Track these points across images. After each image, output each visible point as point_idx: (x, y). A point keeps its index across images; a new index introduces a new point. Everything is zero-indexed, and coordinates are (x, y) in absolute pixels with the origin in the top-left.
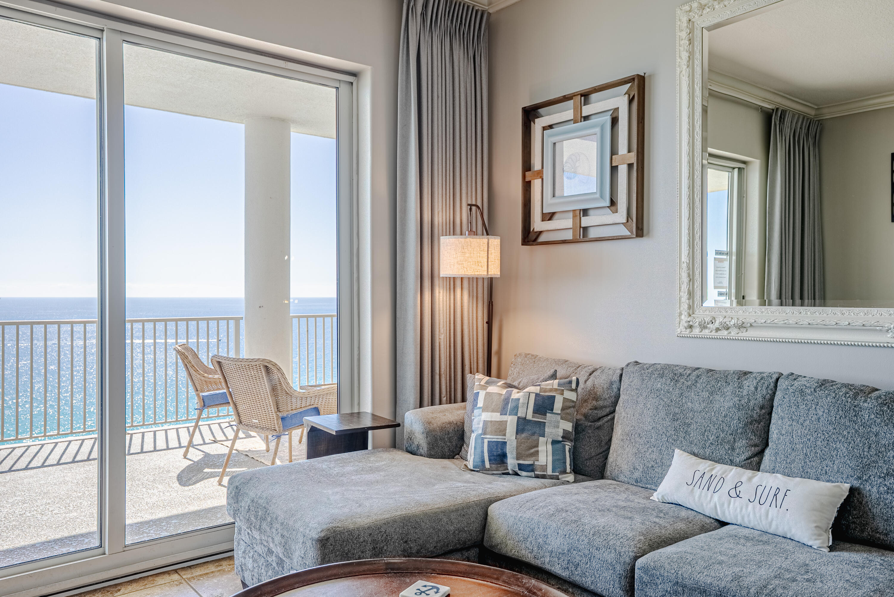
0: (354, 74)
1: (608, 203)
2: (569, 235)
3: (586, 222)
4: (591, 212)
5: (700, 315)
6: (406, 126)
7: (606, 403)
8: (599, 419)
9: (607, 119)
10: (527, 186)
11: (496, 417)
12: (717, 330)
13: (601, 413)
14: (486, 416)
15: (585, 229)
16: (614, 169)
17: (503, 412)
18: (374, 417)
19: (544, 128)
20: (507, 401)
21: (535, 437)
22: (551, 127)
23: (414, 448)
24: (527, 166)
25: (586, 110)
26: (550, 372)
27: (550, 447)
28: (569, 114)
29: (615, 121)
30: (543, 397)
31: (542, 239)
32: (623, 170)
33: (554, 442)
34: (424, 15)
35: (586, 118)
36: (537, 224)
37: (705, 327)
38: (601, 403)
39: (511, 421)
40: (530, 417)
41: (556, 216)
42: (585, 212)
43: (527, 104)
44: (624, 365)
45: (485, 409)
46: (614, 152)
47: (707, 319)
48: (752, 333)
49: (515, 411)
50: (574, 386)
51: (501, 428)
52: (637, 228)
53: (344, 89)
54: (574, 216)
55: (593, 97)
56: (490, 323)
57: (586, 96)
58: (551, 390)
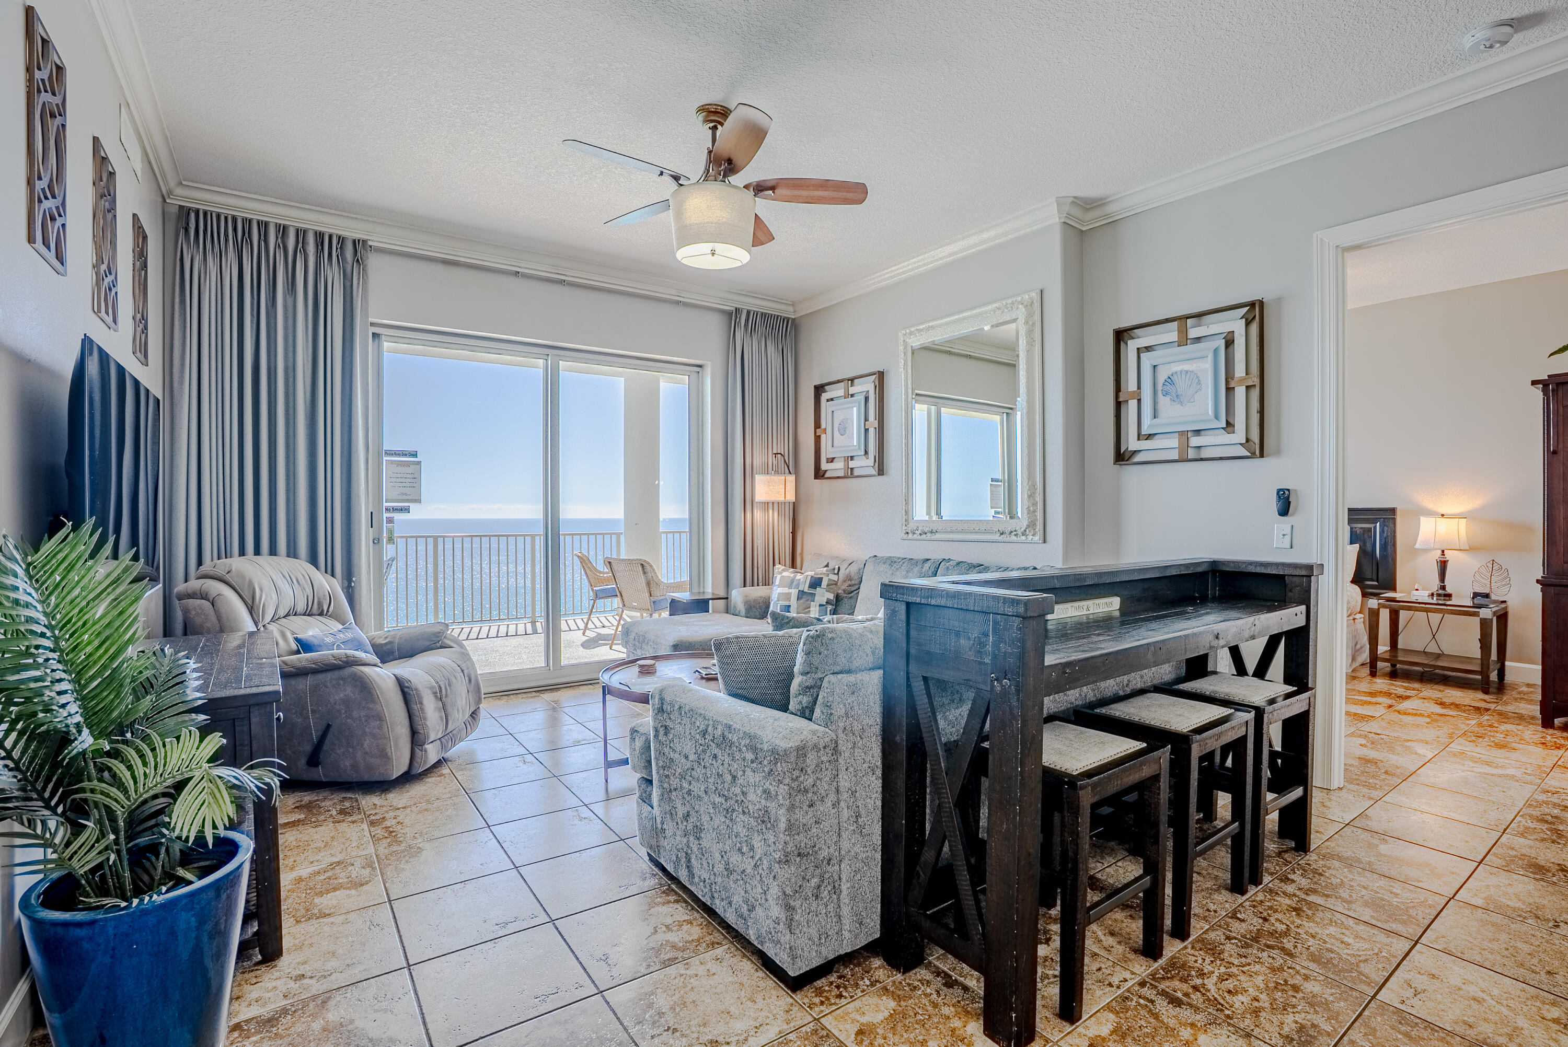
0: (700, 366)
1: (863, 453)
2: (841, 474)
3: (852, 464)
4: (855, 458)
5: (912, 526)
6: (734, 400)
7: (856, 582)
8: (852, 592)
9: (862, 398)
10: (818, 439)
11: (786, 590)
12: (920, 534)
13: (853, 588)
14: (780, 590)
15: (852, 469)
16: (866, 430)
17: (790, 587)
18: (713, 594)
19: (828, 400)
20: (792, 581)
21: (809, 602)
22: (832, 399)
23: (737, 612)
24: (817, 425)
25: (852, 390)
26: (826, 564)
27: (818, 608)
28: (841, 392)
29: (867, 399)
30: (816, 578)
31: (827, 475)
32: (872, 431)
33: (820, 605)
34: (746, 325)
35: (852, 396)
36: (824, 466)
37: (914, 533)
38: (853, 582)
39: (794, 592)
40: (806, 590)
41: (835, 460)
42: (852, 458)
43: (818, 383)
44: (867, 558)
45: (779, 586)
46: (866, 420)
47: (915, 528)
48: (937, 536)
49: (797, 586)
50: (836, 571)
51: (788, 596)
52: (879, 469)
53: (694, 376)
54: (845, 461)
55: (856, 381)
56: (794, 533)
57: (852, 380)
58: (821, 574)
